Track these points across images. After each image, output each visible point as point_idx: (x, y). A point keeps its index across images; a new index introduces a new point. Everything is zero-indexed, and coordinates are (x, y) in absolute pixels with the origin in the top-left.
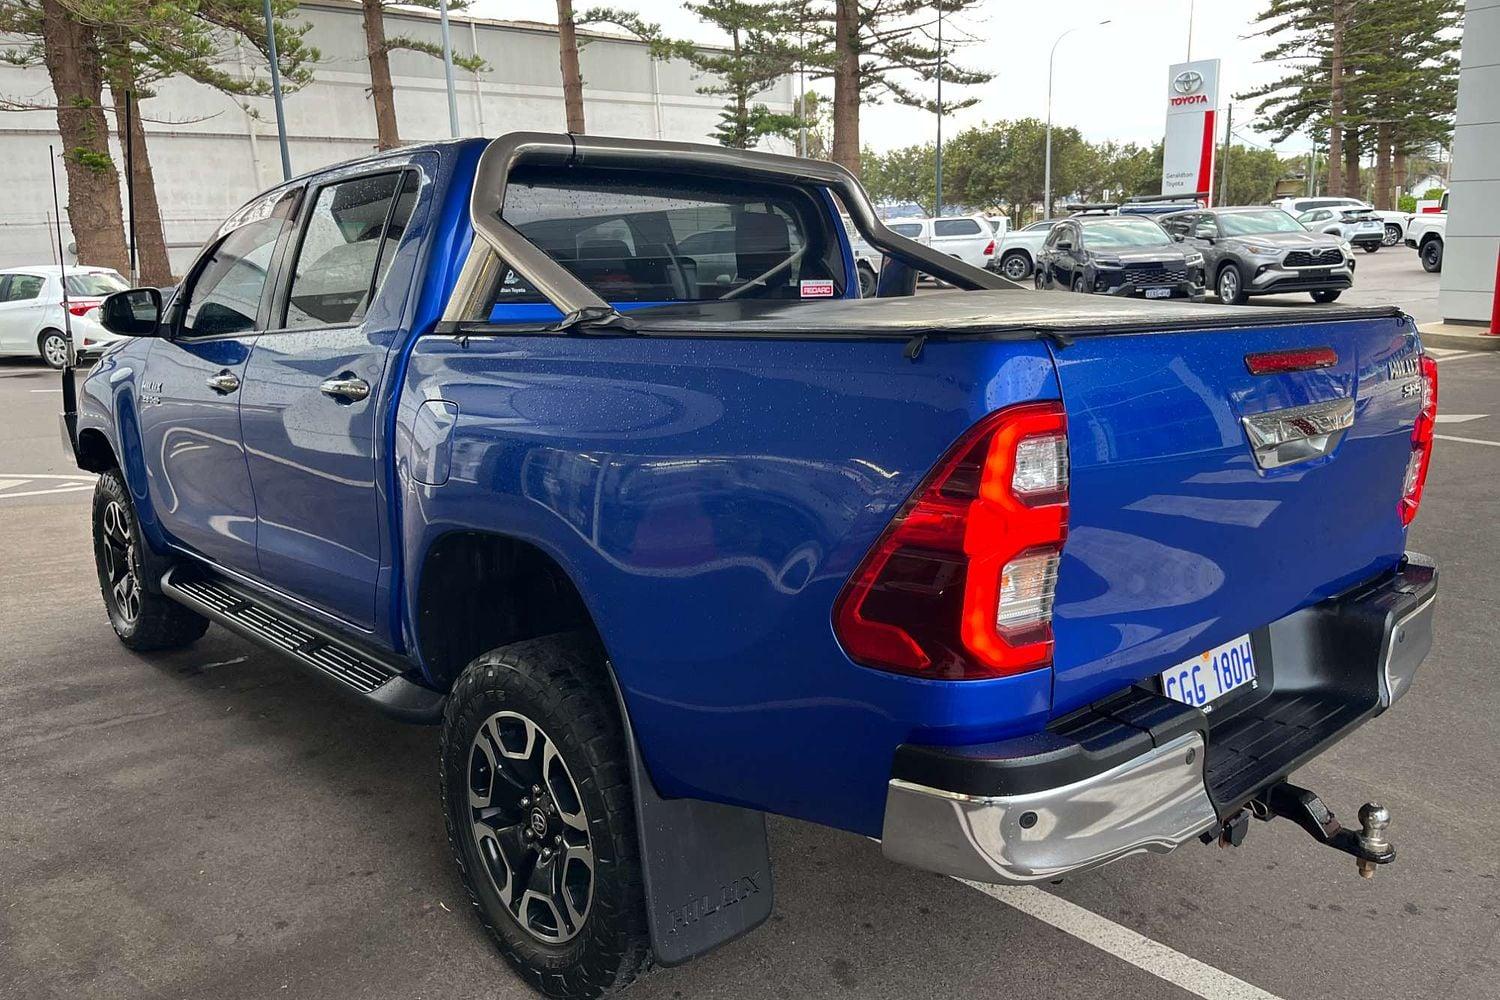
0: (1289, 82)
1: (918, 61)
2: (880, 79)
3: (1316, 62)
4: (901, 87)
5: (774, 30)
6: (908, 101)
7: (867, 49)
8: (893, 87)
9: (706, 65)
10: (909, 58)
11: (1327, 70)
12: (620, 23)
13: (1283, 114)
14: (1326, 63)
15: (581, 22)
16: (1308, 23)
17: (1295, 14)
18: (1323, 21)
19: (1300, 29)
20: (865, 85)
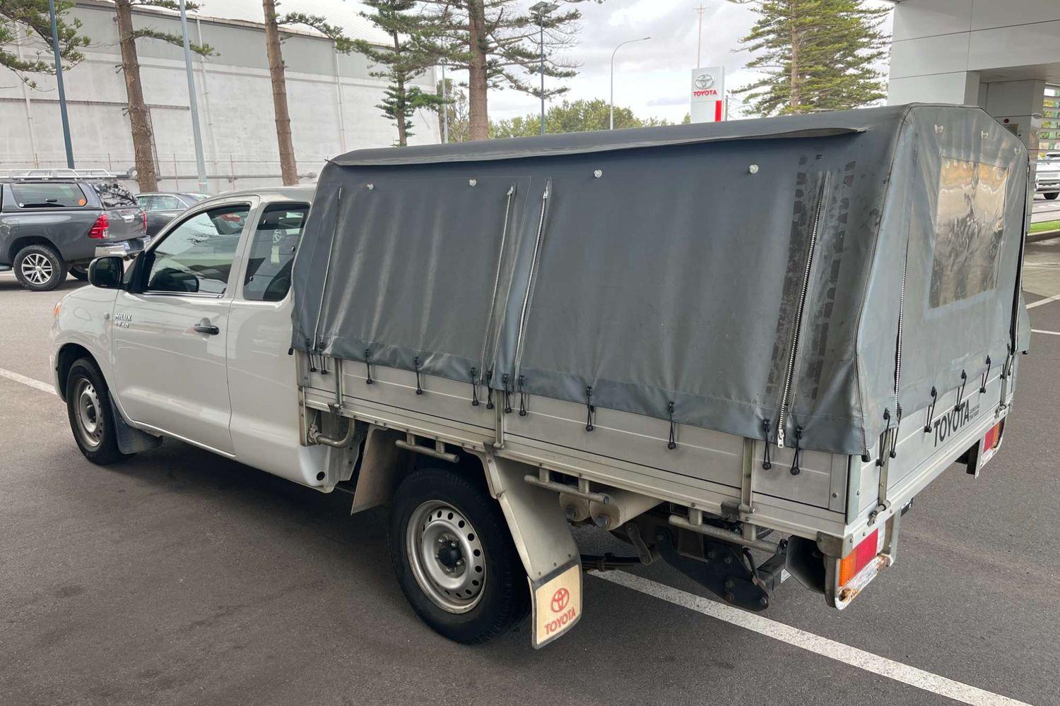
0: (764, 83)
1: (526, 60)
2: (500, 72)
3: (781, 70)
4: (515, 78)
5: (427, 35)
6: (519, 88)
7: (492, 51)
8: (509, 77)
9: (378, 58)
10: (519, 58)
11: (788, 75)
12: (312, 24)
13: (761, 103)
14: (788, 71)
15: (282, 22)
16: (774, 44)
17: (766, 37)
18: (785, 43)
19: (770, 47)
20: (490, 76)
